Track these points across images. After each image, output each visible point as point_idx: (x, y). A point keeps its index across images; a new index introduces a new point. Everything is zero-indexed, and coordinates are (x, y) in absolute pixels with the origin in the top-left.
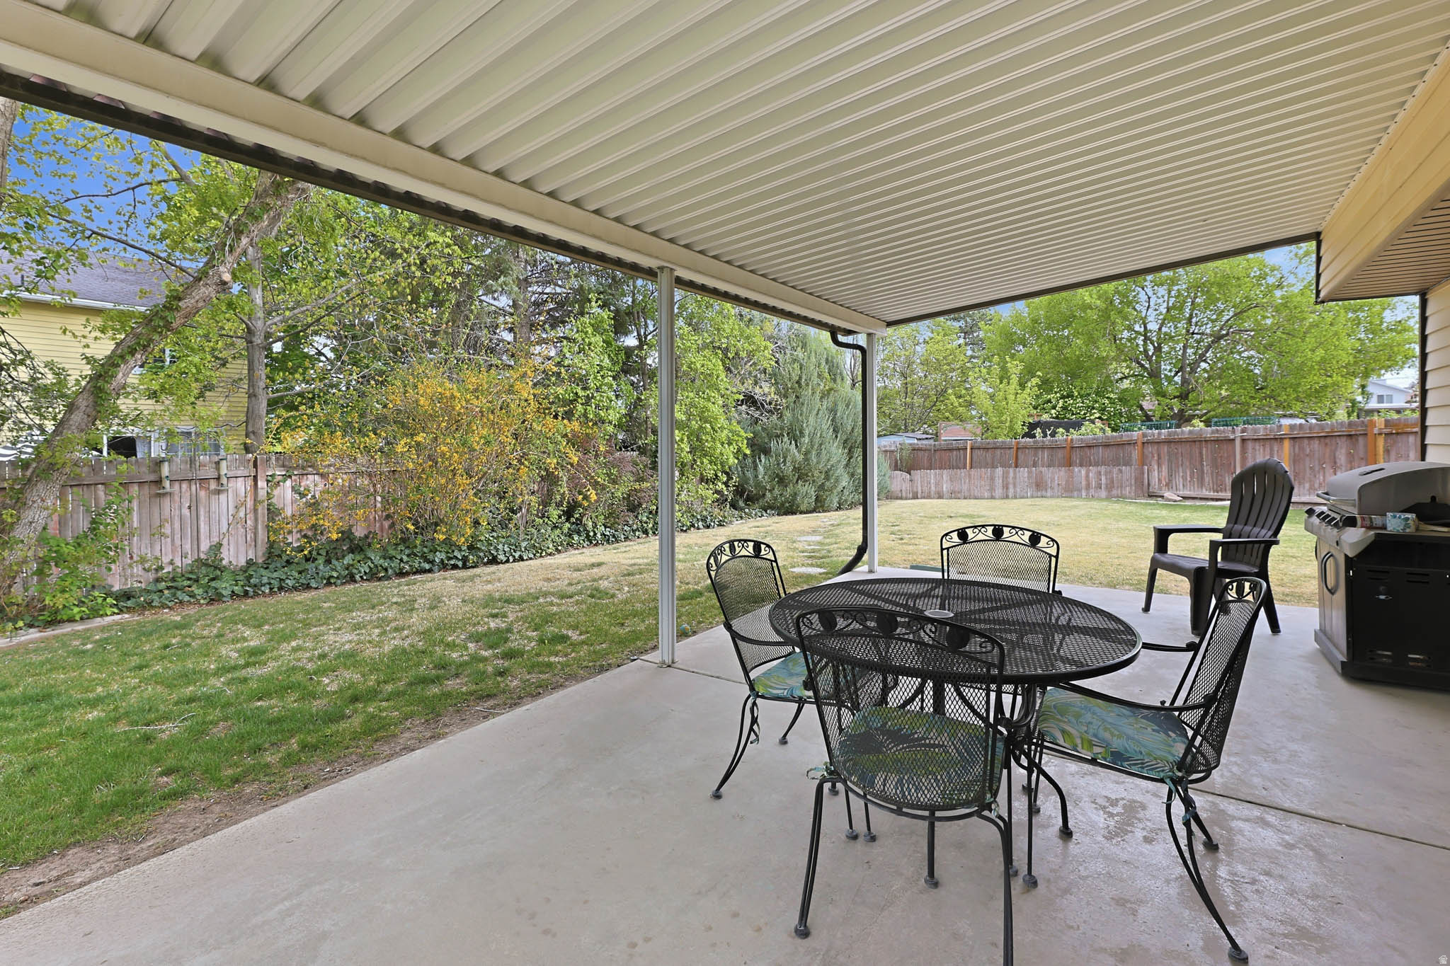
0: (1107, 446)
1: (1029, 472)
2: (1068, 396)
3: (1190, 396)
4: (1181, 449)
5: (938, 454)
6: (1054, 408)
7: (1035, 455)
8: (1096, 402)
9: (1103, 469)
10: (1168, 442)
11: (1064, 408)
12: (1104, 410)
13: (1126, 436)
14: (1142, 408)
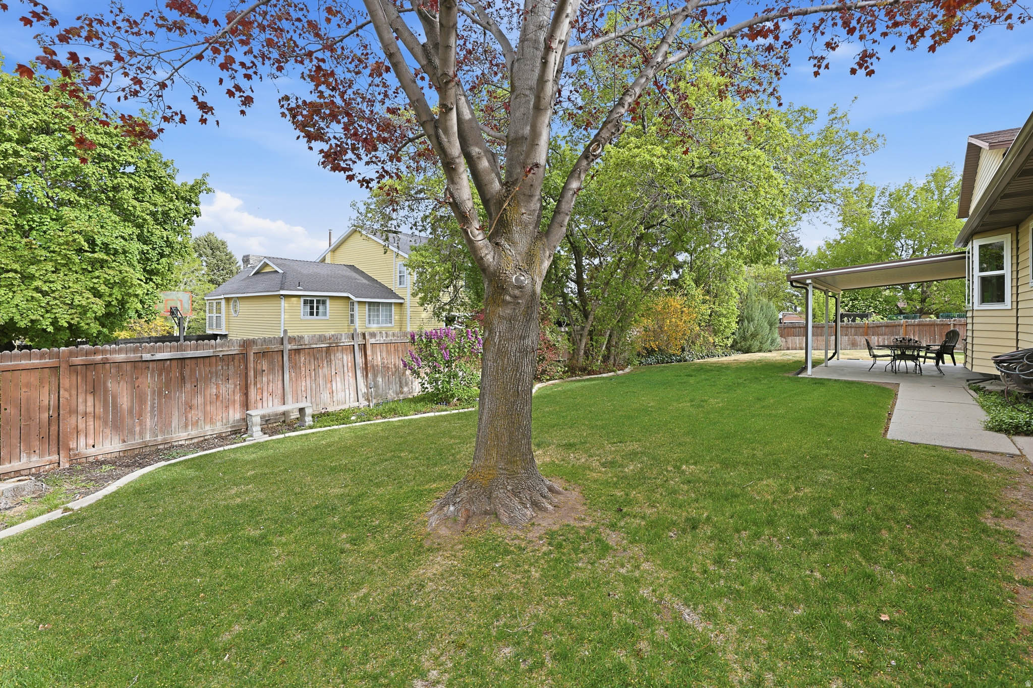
0: (887, 326)
1: (849, 338)
2: (854, 300)
3: (927, 300)
4: (925, 328)
5: (786, 330)
6: (846, 306)
7: (847, 331)
8: (872, 303)
9: (886, 337)
10: (919, 325)
11: (852, 306)
12: (876, 307)
13: (897, 322)
14: (898, 307)
